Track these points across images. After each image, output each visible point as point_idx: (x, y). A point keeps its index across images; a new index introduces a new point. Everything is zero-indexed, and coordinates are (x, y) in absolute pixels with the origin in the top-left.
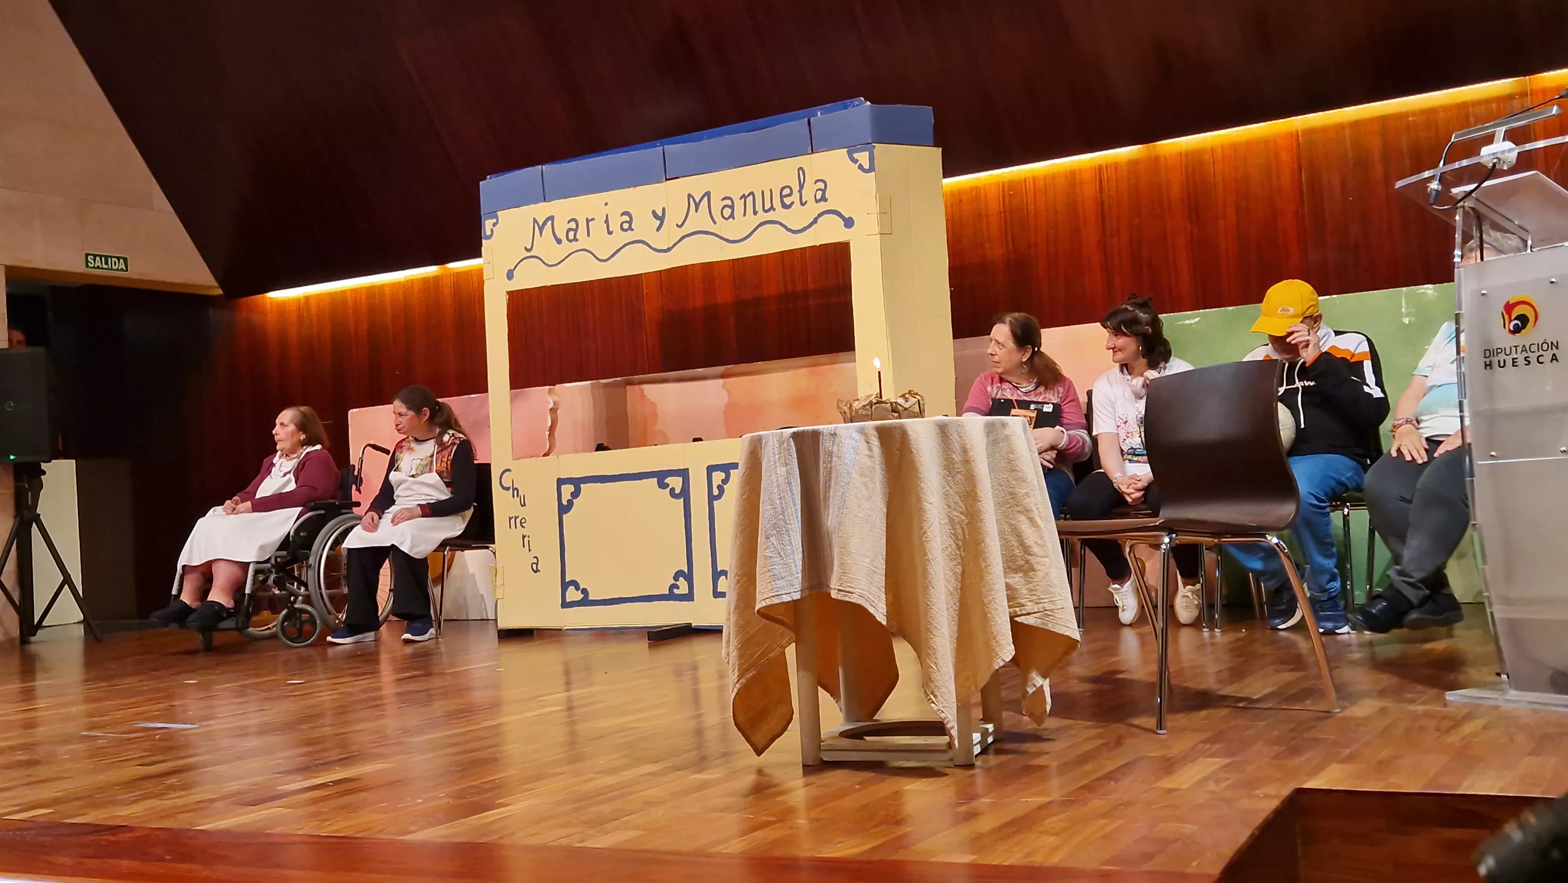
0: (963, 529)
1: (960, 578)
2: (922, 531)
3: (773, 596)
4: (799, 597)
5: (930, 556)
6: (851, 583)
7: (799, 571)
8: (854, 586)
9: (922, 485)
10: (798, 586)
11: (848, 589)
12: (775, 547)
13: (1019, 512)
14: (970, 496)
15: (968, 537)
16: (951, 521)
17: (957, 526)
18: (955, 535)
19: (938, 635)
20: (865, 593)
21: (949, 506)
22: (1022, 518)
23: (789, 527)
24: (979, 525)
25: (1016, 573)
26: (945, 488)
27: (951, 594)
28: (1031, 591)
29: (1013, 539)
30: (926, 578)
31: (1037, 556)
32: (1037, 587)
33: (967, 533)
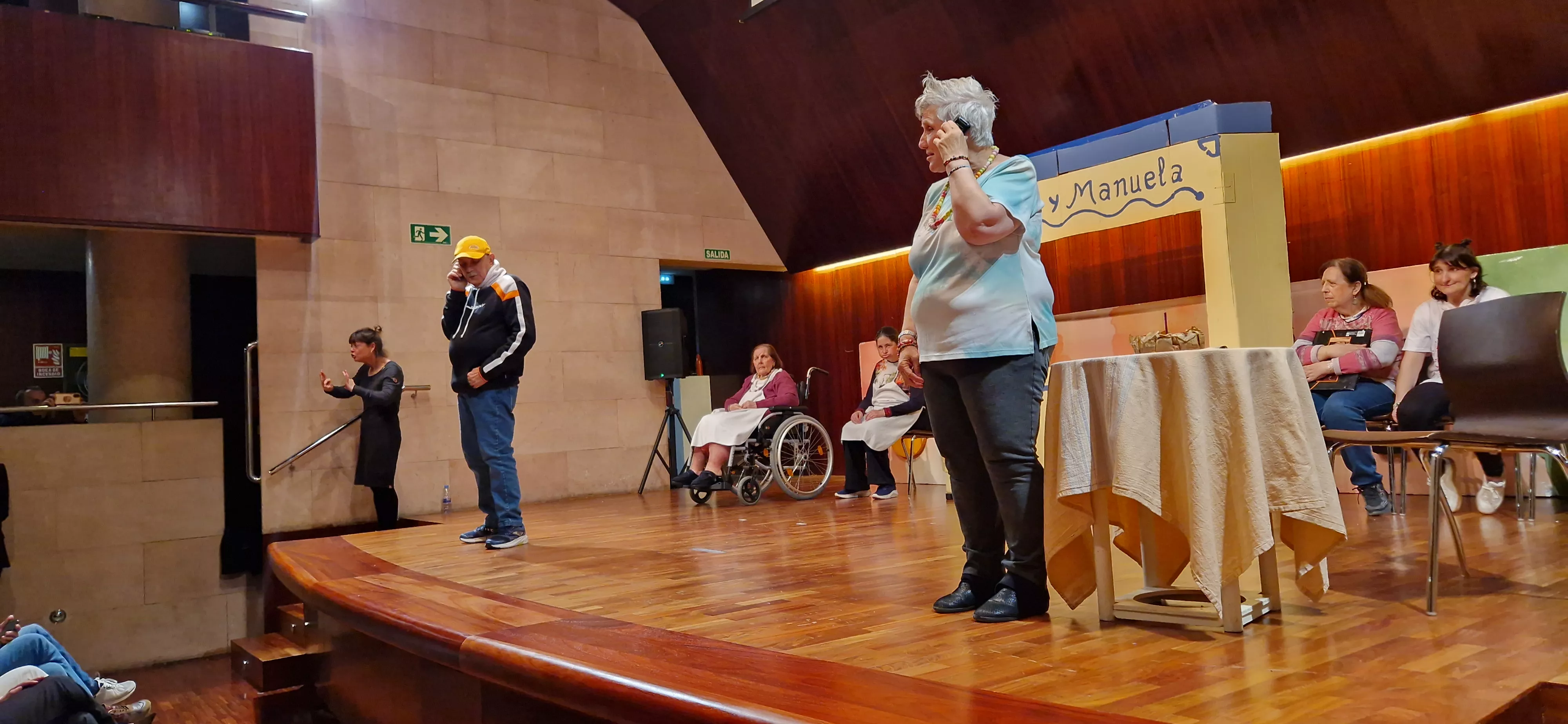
0: (1228, 440)
1: (1226, 480)
2: (1189, 442)
3: (1067, 489)
4: (1089, 491)
5: (1195, 462)
6: (1125, 481)
7: (1089, 470)
8: (1127, 484)
9: (1189, 404)
10: (1088, 483)
11: (1125, 487)
12: (1069, 452)
13: (1283, 426)
14: (1233, 413)
15: (1232, 447)
16: (1218, 433)
17: (1223, 438)
18: (1221, 444)
19: (1202, 526)
20: (1139, 490)
21: (1215, 421)
22: (1285, 432)
23: (1080, 435)
24: (1241, 437)
25: (1280, 477)
26: (1212, 406)
27: (1218, 492)
28: (1295, 492)
29: (1277, 448)
30: (1192, 480)
31: (1299, 464)
32: (1298, 490)
33: (1231, 443)
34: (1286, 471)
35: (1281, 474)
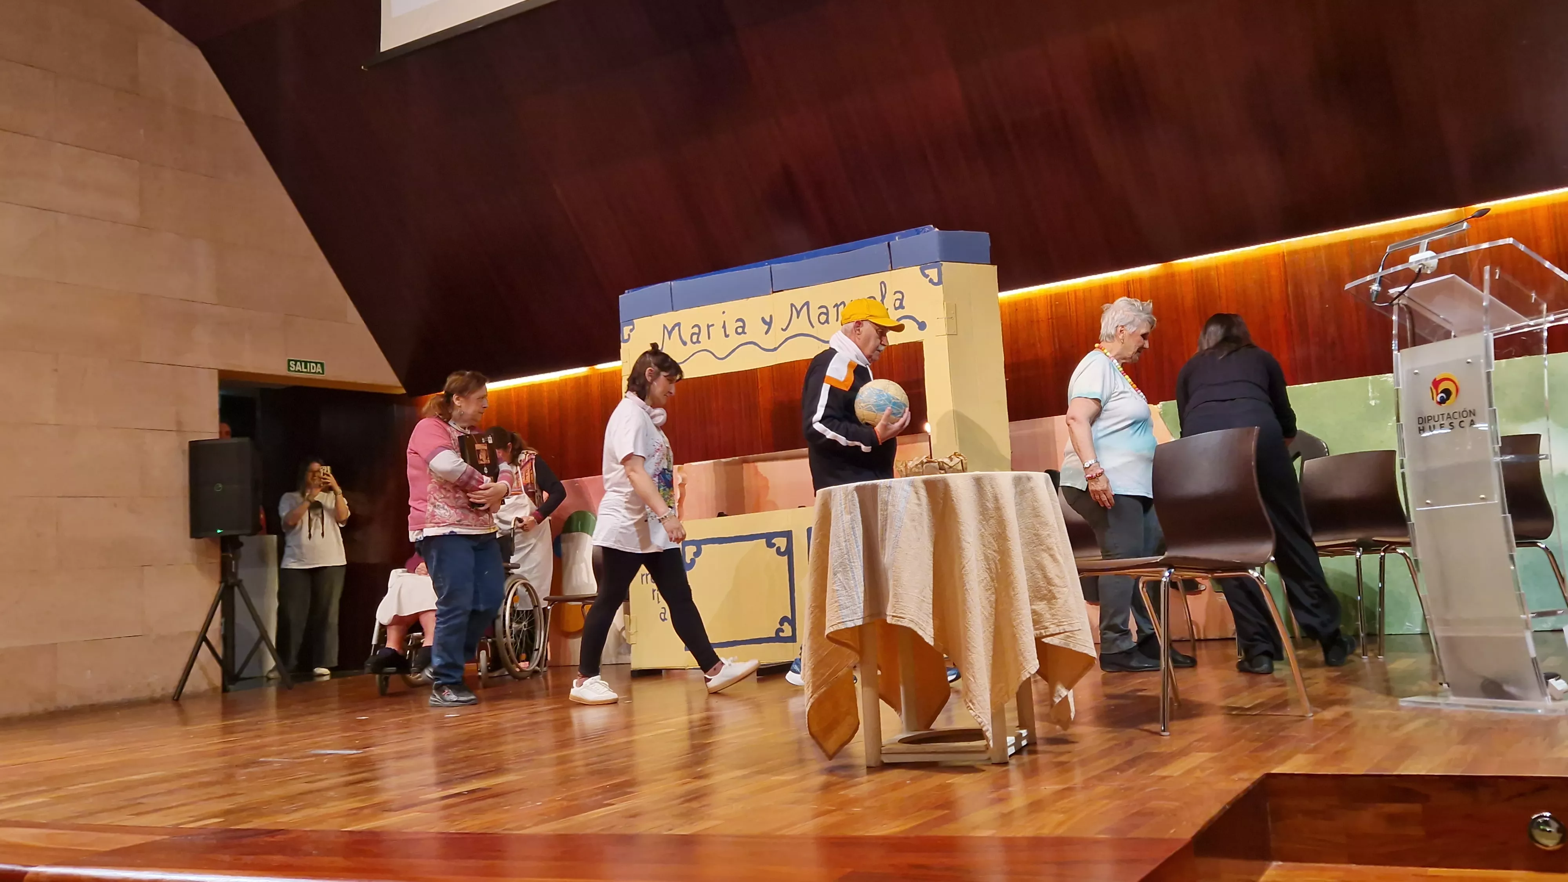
0: (997, 565)
1: (994, 606)
2: (961, 567)
3: (837, 623)
4: (860, 624)
5: (968, 587)
6: (902, 610)
7: (860, 602)
8: (904, 612)
9: (963, 528)
10: (860, 615)
11: (900, 616)
12: (840, 583)
13: (1044, 551)
14: (1001, 537)
15: (1000, 571)
18: (990, 570)
20: (914, 618)
21: (984, 546)
22: (1045, 555)
23: (853, 564)
24: (1008, 560)
25: (1041, 601)
26: (981, 530)
27: (987, 618)
28: (1053, 615)
29: (1038, 572)
30: (965, 605)
31: (1057, 586)
32: (1058, 613)
33: (999, 567)
34: (1047, 595)
35: (1042, 599)
